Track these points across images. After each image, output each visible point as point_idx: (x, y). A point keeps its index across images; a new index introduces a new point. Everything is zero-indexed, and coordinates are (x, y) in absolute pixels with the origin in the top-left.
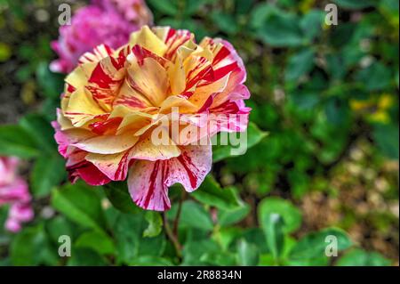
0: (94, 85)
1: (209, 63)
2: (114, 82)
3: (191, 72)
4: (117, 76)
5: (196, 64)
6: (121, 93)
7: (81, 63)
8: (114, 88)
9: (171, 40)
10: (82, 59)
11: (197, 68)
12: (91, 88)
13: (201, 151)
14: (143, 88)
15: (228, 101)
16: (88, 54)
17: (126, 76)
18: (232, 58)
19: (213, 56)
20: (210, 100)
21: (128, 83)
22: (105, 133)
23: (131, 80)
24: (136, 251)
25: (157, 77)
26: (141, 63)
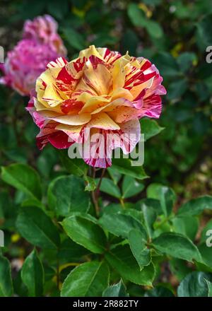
0: (60, 82)
1: (139, 70)
2: (74, 80)
3: (126, 76)
4: (77, 76)
5: (130, 71)
6: (78, 88)
7: (48, 68)
8: (74, 84)
9: (107, 57)
10: (49, 65)
11: (131, 73)
12: (58, 83)
13: (132, 129)
14: (94, 84)
15: (154, 95)
16: (52, 63)
17: (84, 76)
18: (152, 70)
19: (140, 66)
20: (143, 92)
21: (84, 81)
22: (69, 113)
23: (86, 79)
24: (69, 209)
25: (104, 78)
26: (95, 67)
